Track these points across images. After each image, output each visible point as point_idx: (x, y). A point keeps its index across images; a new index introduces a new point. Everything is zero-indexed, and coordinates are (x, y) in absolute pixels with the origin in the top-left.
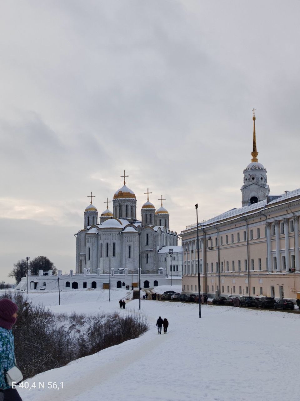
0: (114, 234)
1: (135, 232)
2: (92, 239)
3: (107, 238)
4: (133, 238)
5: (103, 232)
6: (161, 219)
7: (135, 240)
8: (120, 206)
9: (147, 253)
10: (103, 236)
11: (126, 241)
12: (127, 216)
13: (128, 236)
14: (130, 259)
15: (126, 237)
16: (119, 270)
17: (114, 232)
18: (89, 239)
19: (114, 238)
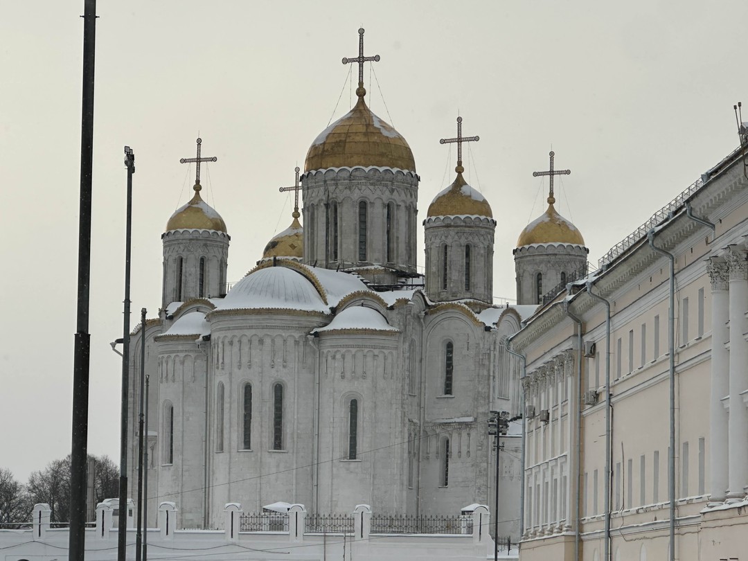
0: (279, 342)
1: (381, 332)
2: (183, 363)
3: (245, 360)
4: (369, 359)
5: (229, 329)
6: (542, 268)
7: (380, 370)
8: (332, 207)
9: (444, 434)
10: (227, 353)
11: (338, 375)
12: (363, 256)
13: (343, 350)
14: (353, 465)
15: (334, 358)
16: (265, 510)
17: (280, 332)
18: (170, 364)
19: (279, 360)
